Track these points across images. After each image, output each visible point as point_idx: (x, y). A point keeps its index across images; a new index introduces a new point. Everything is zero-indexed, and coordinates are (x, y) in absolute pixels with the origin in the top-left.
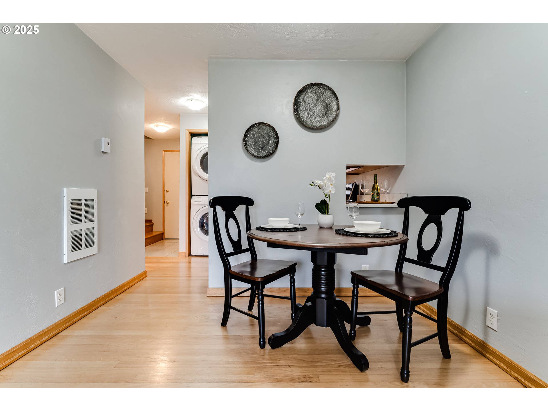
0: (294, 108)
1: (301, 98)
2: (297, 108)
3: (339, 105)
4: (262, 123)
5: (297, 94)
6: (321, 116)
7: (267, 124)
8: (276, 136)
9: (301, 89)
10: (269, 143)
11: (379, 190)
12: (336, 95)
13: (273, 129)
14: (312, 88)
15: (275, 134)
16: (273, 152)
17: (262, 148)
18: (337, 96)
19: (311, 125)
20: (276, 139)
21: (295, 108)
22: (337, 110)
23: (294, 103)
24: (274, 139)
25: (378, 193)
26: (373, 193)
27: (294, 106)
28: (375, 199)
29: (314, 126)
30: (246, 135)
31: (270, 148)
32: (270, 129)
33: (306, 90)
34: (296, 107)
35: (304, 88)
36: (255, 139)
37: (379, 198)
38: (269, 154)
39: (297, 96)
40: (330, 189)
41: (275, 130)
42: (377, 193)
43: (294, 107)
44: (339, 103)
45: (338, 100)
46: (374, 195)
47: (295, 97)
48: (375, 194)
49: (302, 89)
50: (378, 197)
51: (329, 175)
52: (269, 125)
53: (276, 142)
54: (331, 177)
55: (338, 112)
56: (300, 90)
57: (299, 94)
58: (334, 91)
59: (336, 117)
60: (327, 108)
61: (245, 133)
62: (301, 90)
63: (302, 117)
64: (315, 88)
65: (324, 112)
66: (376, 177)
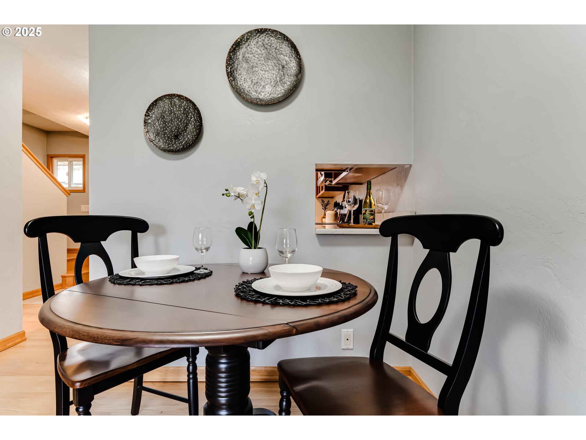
0: (227, 71)
1: (240, 54)
2: (233, 71)
3: (301, 65)
4: (174, 94)
5: (232, 46)
6: (272, 83)
7: (183, 96)
8: (198, 117)
9: (239, 38)
10: (187, 128)
11: (373, 205)
12: (297, 48)
13: (193, 105)
14: (258, 37)
15: (197, 114)
16: (193, 143)
17: (176, 137)
18: (297, 50)
19: (257, 99)
20: (198, 121)
21: (229, 71)
22: (299, 74)
23: (227, 63)
24: (196, 122)
25: (372, 211)
26: (364, 211)
27: (226, 66)
28: (367, 221)
29: (261, 100)
30: (149, 116)
31: (189, 136)
32: (188, 106)
33: (247, 41)
34: (231, 69)
35: (244, 37)
36: (165, 122)
37: (374, 219)
38: (187, 147)
39: (233, 51)
40: (254, 202)
41: (196, 106)
42: (370, 211)
43: (227, 68)
44: (301, 62)
45: (300, 56)
46: (366, 214)
47: (228, 53)
48: (368, 212)
49: (241, 40)
50: (372, 217)
51: (257, 177)
52: (186, 98)
53: (198, 126)
54: (259, 181)
55: (299, 76)
56: (237, 40)
57: (235, 47)
58: (293, 43)
59: (296, 84)
60: (282, 71)
61: (147, 112)
62: (239, 40)
63: (240, 85)
64: (263, 38)
65: (278, 79)
66: (369, 186)
